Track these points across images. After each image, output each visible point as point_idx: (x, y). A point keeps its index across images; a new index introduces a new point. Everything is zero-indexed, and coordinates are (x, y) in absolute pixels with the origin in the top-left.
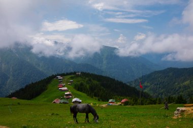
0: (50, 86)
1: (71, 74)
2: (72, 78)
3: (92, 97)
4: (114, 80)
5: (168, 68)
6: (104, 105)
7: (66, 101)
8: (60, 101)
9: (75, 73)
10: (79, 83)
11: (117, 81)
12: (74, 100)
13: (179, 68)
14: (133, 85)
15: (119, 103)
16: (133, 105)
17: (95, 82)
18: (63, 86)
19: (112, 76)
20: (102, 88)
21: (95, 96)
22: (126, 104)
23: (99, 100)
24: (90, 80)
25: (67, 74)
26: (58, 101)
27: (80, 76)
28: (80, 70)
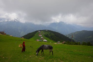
0: (36, 35)
1: (44, 30)
2: (44, 32)
3: (51, 40)
4: (60, 34)
5: (83, 30)
7: (41, 40)
8: (39, 40)
9: (45, 30)
10: (46, 34)
12: (44, 40)
13: (88, 30)
14: (68, 36)
15: (62, 43)
16: (67, 44)
17: (53, 34)
18: (41, 35)
19: (59, 32)
20: (55, 36)
22: (65, 43)
23: (54, 41)
24: (51, 33)
25: (42, 30)
26: (38, 40)
27: (47, 31)
28: (47, 29)
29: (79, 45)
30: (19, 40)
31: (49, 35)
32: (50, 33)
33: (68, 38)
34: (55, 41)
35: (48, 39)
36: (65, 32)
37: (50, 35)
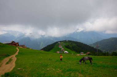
0: (55, 46)
1: (64, 41)
2: (64, 43)
5: (111, 38)
6: (78, 55)
7: (61, 52)
9: (65, 41)
10: (67, 45)
11: (84, 44)
12: (65, 52)
14: (92, 46)
15: (85, 54)
16: (93, 55)
17: (74, 44)
18: (61, 46)
19: (82, 42)
20: (77, 47)
21: (74, 50)
23: (76, 52)
25: (62, 41)
26: (58, 52)
27: (68, 42)
28: (67, 39)
29: (108, 56)
31: (70, 45)
32: (71, 43)
34: (78, 52)
35: (69, 50)
36: (89, 41)
37: (71, 46)
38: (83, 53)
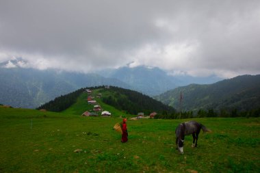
0: (79, 100)
1: (100, 87)
2: (100, 91)
3: (120, 110)
4: (141, 94)
6: (134, 119)
7: (95, 114)
8: (89, 113)
9: (103, 87)
10: (107, 96)
11: (144, 95)
12: (103, 113)
15: (148, 117)
17: (123, 96)
18: (93, 100)
19: (139, 90)
20: (130, 101)
21: (123, 109)
22: (156, 117)
23: (127, 113)
24: (118, 94)
25: (96, 88)
26: (87, 114)
27: (109, 90)
28: (108, 84)
30: (37, 117)
31: (113, 97)
32: (115, 92)
33: (160, 103)
34: (131, 113)
35: (112, 108)
36: (153, 90)
37: (116, 100)
38: (143, 114)
